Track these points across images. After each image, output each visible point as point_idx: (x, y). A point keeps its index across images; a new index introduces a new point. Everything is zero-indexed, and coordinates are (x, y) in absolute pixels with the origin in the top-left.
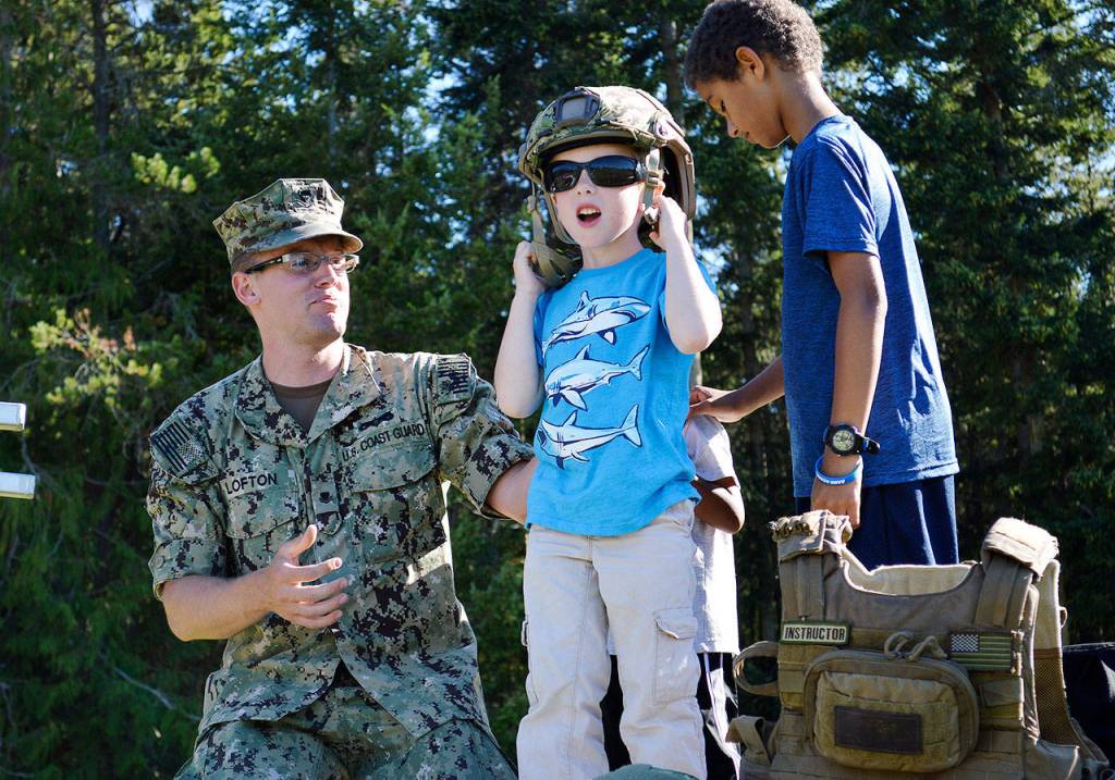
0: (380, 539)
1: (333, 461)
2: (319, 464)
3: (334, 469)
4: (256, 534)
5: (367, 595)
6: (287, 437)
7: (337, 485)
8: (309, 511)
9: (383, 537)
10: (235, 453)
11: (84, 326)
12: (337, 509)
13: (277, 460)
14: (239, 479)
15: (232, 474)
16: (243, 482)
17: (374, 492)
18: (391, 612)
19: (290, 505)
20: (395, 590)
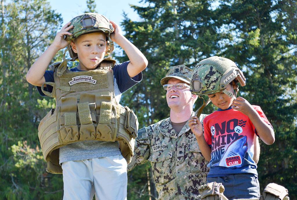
0: (195, 166)
1: (184, 143)
2: (180, 143)
3: (184, 145)
4: (160, 161)
5: (190, 182)
6: (172, 135)
7: (185, 149)
8: (176, 156)
9: (196, 166)
10: (159, 139)
11: (26, 146)
12: (184, 156)
13: (169, 142)
14: (158, 146)
15: (156, 145)
16: (159, 147)
17: (196, 152)
18: (197, 187)
19: (170, 154)
20: (199, 181)
